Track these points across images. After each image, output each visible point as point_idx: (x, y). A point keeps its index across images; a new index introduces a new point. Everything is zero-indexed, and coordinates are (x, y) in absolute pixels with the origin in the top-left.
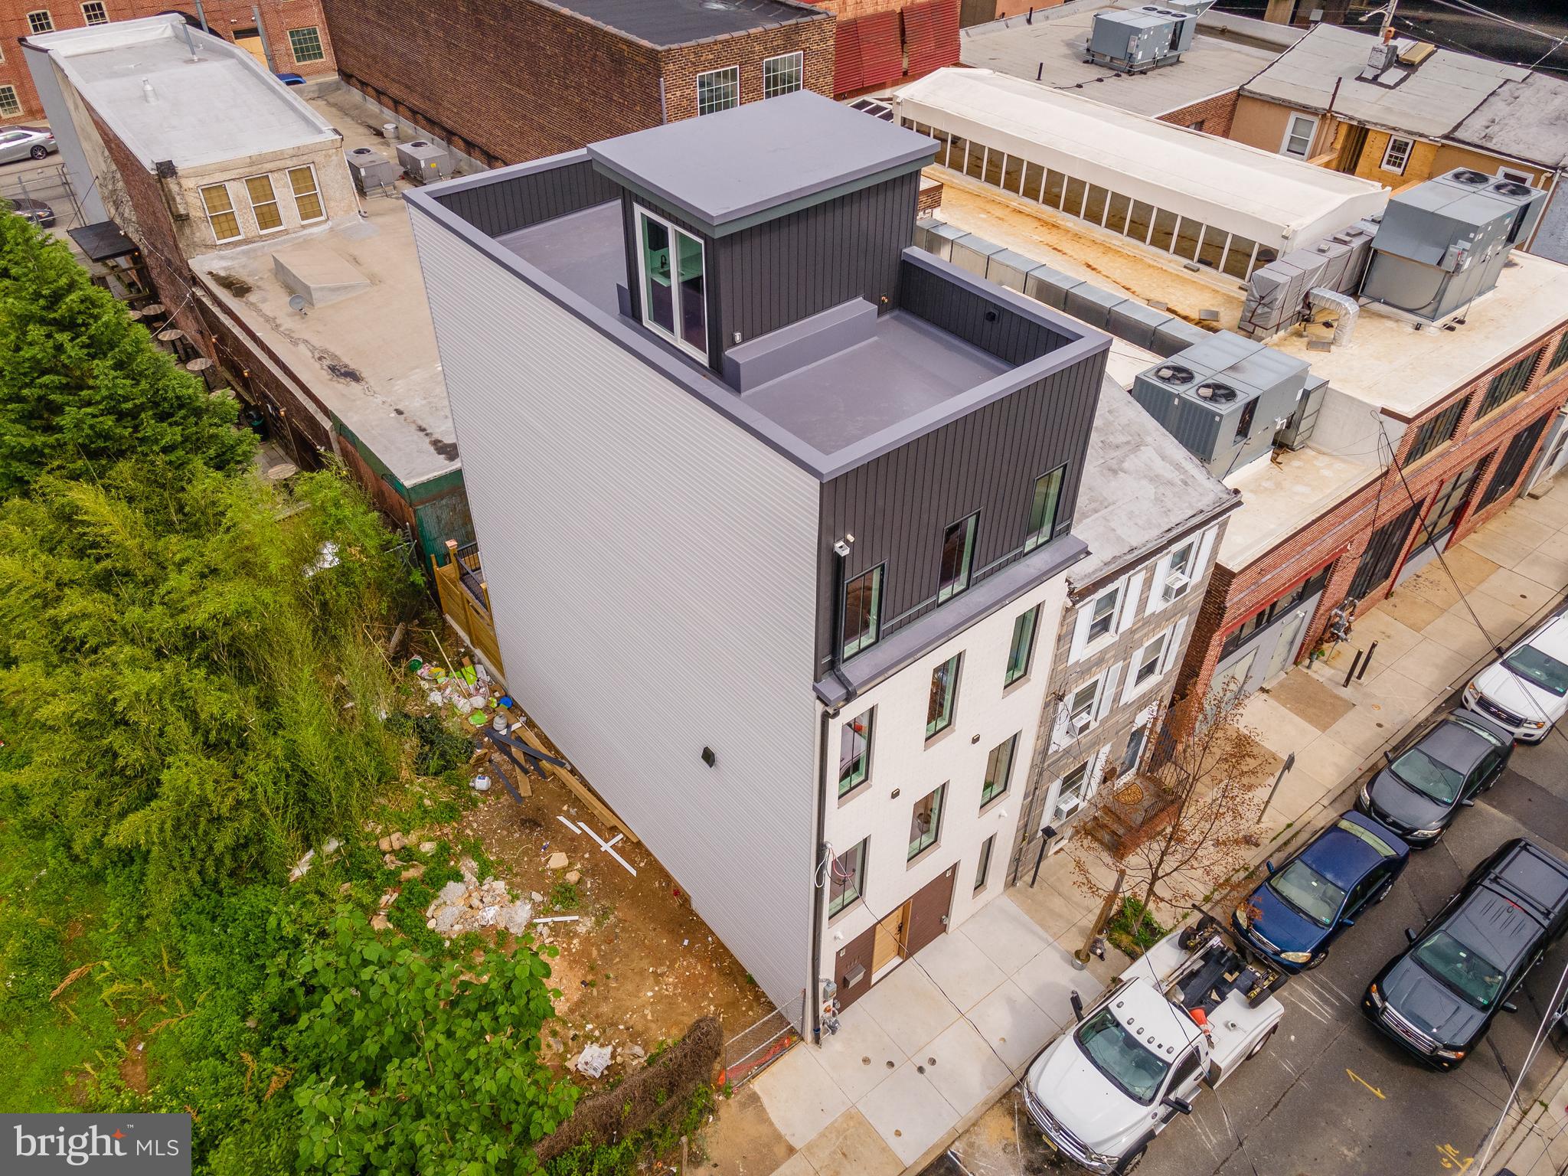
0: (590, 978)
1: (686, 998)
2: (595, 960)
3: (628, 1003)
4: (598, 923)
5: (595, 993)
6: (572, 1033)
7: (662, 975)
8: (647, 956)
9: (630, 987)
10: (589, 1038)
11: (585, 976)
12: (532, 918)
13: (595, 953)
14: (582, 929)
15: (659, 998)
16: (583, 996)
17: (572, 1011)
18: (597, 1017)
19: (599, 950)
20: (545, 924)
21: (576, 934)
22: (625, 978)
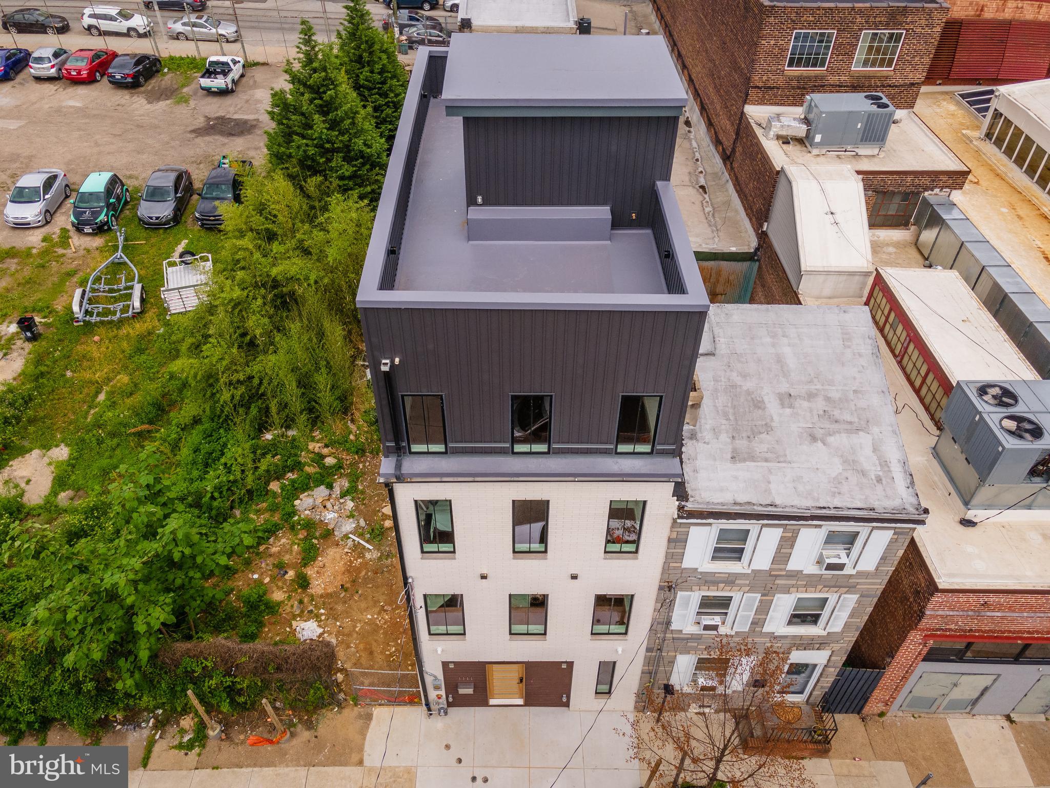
0: (348, 585)
1: (385, 633)
2: (360, 578)
3: (354, 613)
4: (380, 559)
5: (342, 595)
6: (311, 608)
7: (385, 611)
8: (387, 595)
9: (363, 605)
10: (317, 617)
11: (347, 582)
12: (351, 533)
13: (363, 573)
14: (368, 556)
15: (371, 622)
16: (335, 592)
17: (322, 596)
18: (331, 609)
19: (366, 574)
20: (354, 540)
21: (364, 557)
22: (366, 599)
